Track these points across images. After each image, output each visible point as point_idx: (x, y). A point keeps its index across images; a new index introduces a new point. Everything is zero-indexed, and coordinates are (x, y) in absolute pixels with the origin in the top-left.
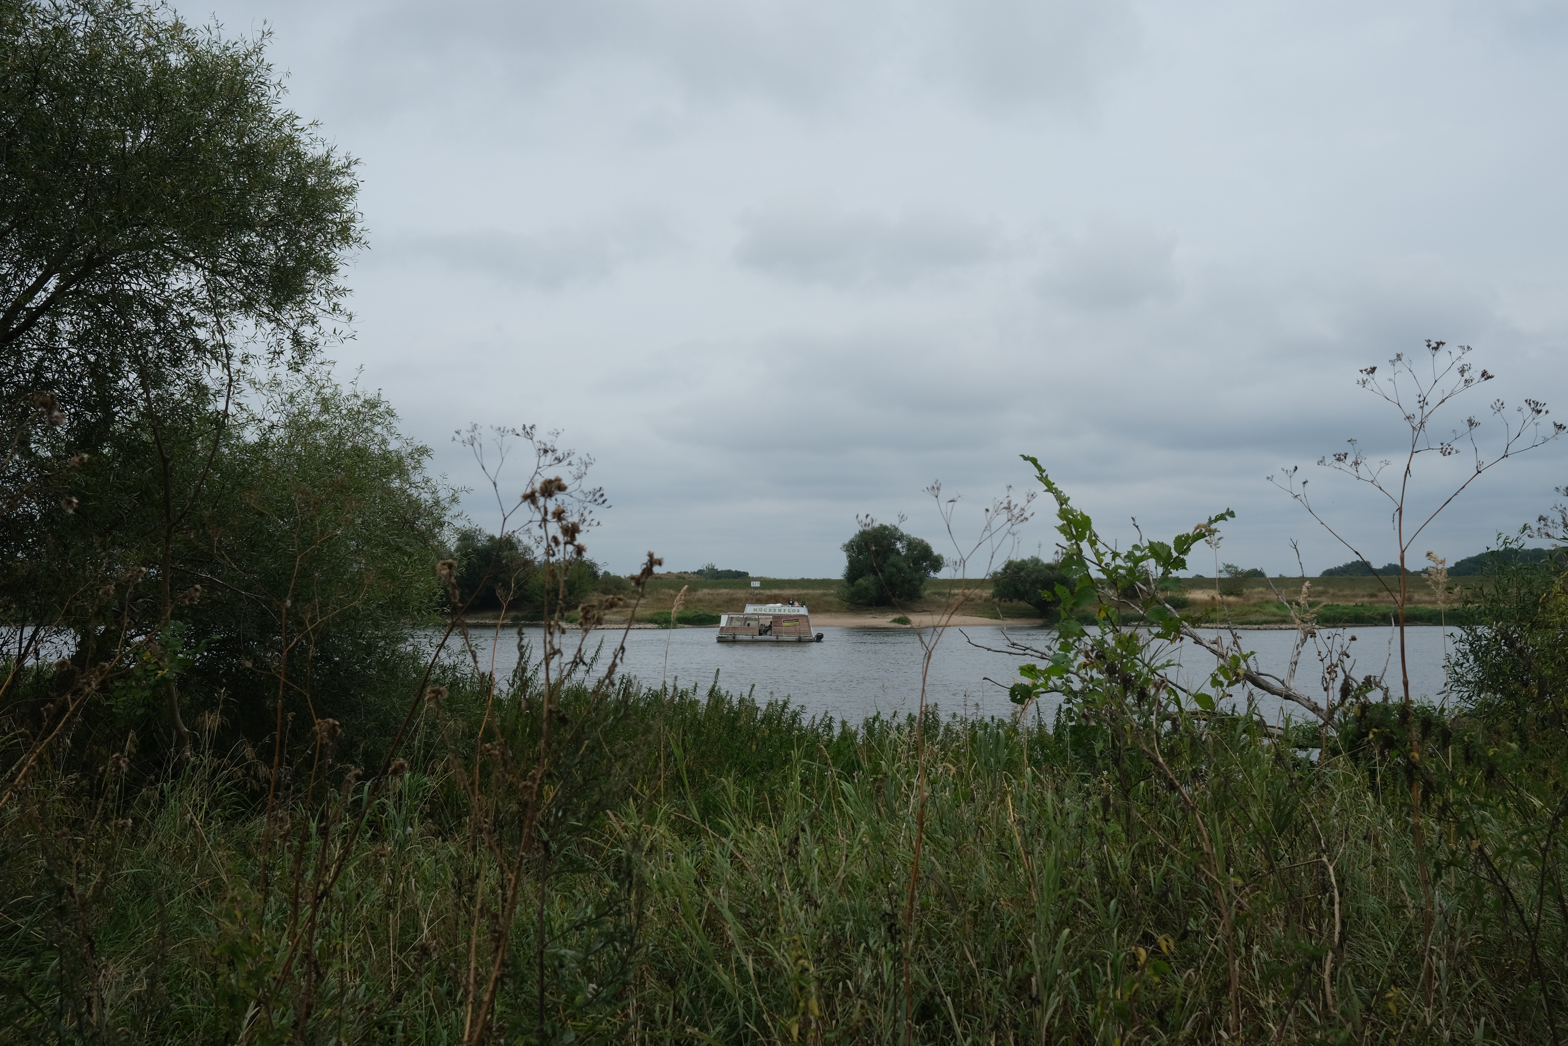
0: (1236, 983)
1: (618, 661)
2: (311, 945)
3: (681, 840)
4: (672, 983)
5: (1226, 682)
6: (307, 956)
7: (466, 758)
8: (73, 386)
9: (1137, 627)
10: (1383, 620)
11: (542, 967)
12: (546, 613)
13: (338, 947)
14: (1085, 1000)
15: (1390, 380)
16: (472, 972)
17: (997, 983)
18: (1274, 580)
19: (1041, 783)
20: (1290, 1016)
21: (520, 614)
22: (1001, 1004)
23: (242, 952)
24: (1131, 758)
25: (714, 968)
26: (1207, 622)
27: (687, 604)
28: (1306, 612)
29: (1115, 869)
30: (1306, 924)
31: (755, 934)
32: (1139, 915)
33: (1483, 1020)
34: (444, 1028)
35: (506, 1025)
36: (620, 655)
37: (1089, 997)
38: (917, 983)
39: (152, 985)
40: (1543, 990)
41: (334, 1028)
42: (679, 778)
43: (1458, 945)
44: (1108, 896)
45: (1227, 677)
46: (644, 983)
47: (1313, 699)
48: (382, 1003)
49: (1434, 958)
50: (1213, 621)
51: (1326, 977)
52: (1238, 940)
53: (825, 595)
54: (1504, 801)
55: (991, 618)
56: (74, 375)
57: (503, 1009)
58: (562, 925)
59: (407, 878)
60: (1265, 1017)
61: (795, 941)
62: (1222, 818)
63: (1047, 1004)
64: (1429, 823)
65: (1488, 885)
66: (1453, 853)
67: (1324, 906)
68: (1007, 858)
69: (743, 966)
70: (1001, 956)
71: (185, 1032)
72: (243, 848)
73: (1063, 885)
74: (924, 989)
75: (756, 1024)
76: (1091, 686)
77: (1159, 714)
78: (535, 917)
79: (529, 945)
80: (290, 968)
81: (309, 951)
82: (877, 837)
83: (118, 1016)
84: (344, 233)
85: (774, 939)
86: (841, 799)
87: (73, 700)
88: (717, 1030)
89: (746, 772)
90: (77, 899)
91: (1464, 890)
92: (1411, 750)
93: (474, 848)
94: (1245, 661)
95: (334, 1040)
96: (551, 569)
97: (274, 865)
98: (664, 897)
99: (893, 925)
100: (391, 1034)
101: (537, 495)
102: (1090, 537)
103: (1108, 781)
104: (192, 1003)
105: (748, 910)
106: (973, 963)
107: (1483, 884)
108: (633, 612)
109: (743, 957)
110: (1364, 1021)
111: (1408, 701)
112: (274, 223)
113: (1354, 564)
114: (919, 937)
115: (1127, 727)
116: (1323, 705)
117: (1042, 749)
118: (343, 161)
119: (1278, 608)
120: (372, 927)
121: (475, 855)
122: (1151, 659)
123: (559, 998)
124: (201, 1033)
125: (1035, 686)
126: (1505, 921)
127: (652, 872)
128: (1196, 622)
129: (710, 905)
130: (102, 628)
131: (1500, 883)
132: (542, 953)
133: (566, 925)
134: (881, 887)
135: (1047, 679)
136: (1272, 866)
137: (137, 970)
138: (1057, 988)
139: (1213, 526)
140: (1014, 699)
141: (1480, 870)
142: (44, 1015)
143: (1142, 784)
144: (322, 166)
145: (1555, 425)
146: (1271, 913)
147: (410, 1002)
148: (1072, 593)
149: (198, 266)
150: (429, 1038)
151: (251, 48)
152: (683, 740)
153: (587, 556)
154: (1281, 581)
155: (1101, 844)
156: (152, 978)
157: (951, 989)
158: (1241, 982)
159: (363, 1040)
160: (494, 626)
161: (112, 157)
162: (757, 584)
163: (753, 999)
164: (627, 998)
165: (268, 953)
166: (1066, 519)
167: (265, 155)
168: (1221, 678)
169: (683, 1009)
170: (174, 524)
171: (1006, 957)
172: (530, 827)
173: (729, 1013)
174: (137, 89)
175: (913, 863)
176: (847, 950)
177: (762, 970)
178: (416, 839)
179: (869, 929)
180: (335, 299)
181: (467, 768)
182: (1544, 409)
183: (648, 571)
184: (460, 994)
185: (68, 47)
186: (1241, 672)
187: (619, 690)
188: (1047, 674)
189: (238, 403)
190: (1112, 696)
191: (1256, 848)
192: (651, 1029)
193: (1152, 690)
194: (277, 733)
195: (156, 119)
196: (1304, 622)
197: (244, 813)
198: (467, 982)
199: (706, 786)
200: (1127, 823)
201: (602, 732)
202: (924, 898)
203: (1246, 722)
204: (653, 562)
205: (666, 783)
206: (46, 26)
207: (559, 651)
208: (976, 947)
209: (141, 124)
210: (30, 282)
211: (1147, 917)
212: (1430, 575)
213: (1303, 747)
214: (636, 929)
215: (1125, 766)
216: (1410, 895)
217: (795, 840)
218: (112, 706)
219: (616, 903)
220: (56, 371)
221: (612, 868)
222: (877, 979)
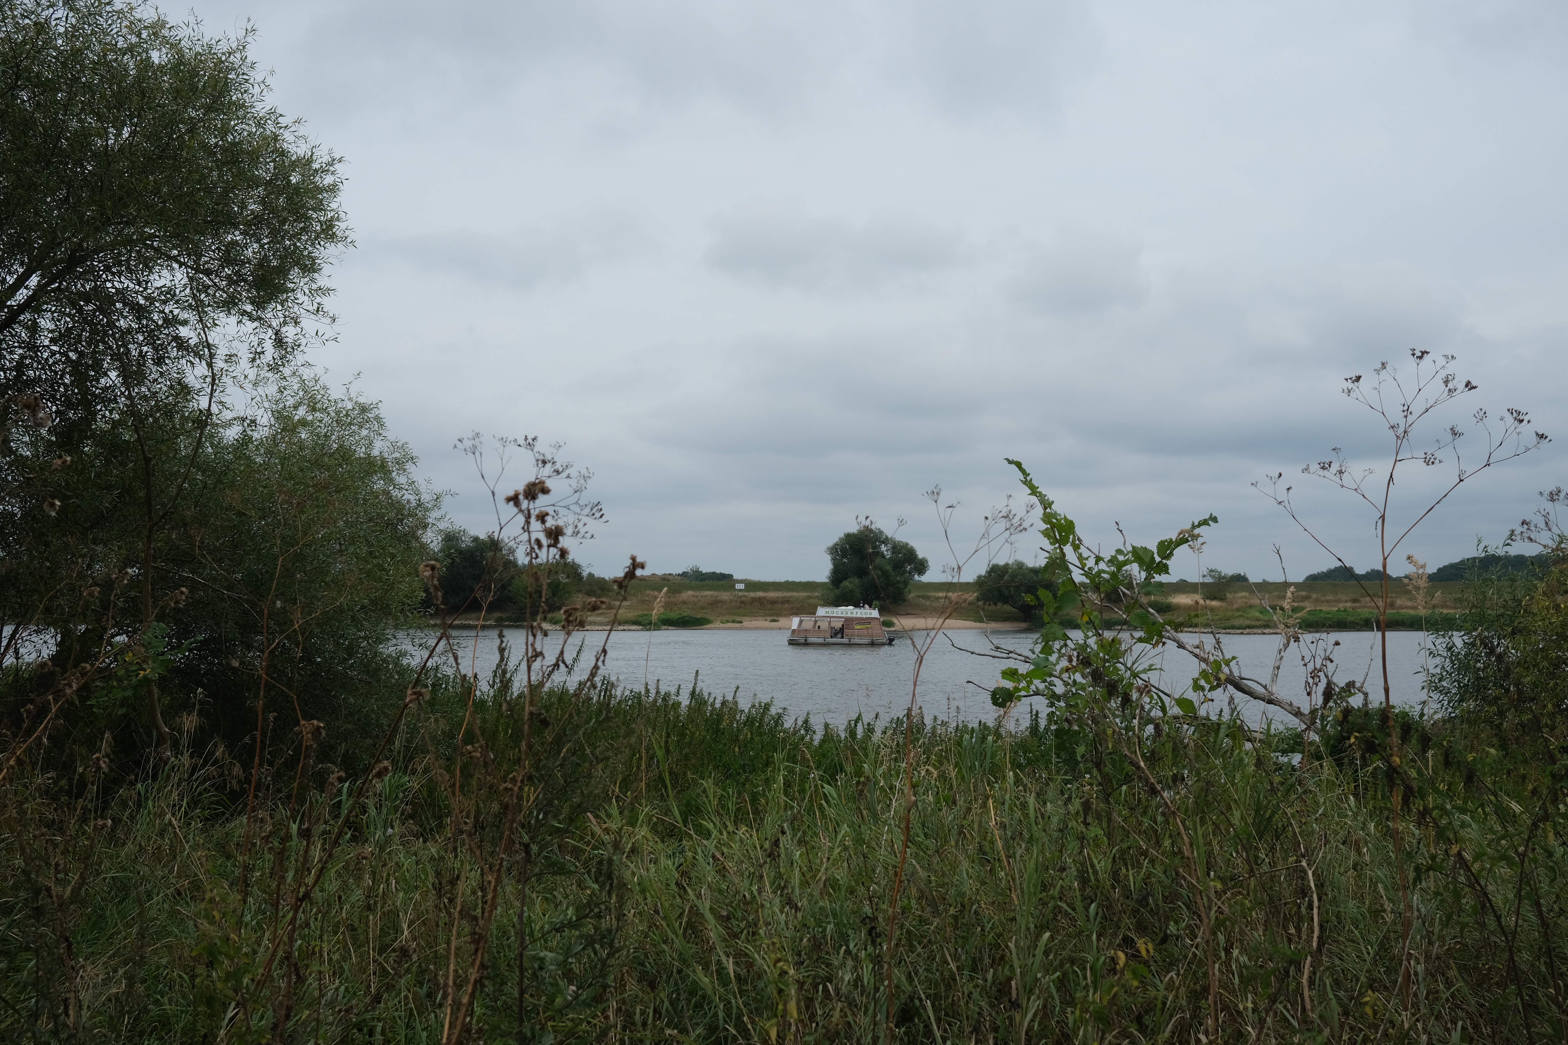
0: (1215, 988)
1: (600, 663)
2: (291, 946)
3: (663, 842)
4: (653, 986)
5: (1207, 687)
6: (288, 957)
7: (448, 759)
8: (53, 383)
9: (1120, 631)
10: (1365, 625)
11: (522, 969)
12: (528, 616)
13: (317, 949)
14: (1066, 1003)
15: (1375, 389)
16: (451, 974)
17: (977, 986)
18: (1256, 585)
19: (1025, 786)
20: (1269, 1020)
21: (504, 615)
22: (981, 1008)
23: (220, 953)
24: (1113, 762)
25: (694, 971)
26: (1191, 626)
27: (668, 606)
28: (1290, 617)
29: (1095, 872)
30: (1286, 928)
31: (736, 936)
32: (1119, 919)
33: (1460, 1023)
34: (423, 1030)
35: (486, 1027)
36: (602, 658)
37: (1069, 1001)
38: (897, 987)
39: (130, 985)
40: (1520, 994)
41: (313, 1030)
42: (661, 779)
43: (1435, 949)
44: (1088, 900)
45: (1207, 682)
46: (625, 985)
47: (1295, 704)
48: (361, 1005)
49: (1412, 962)
50: (1196, 626)
51: (1305, 981)
52: (1218, 944)
53: (809, 597)
54: (1482, 806)
55: (975, 621)
56: (56, 373)
57: (483, 1011)
58: (543, 927)
59: (388, 880)
60: (1244, 1020)
61: (774, 944)
62: (1203, 822)
63: (1027, 1007)
64: (1408, 828)
65: (1467, 889)
66: (1433, 857)
67: (1303, 909)
68: (989, 861)
69: (724, 968)
70: (981, 959)
71: (163, 1034)
72: (222, 848)
73: (1045, 887)
74: (904, 992)
75: (736, 1027)
76: (1074, 690)
77: (1141, 718)
78: (515, 919)
79: (509, 946)
80: (270, 970)
81: (290, 953)
82: (859, 840)
83: (95, 1017)
84: (328, 232)
85: (755, 941)
86: (823, 802)
87: (56, 701)
88: (697, 1032)
89: (728, 773)
90: (55, 899)
91: (1442, 895)
92: (1391, 755)
93: (455, 849)
94: (1228, 665)
95: (312, 1041)
96: (533, 571)
97: (254, 865)
98: (645, 899)
99: (873, 928)
100: (370, 1036)
101: (521, 497)
102: (1074, 540)
103: (1091, 784)
104: (170, 1004)
105: (729, 912)
106: (953, 966)
107: (1462, 889)
108: (616, 615)
109: (724, 958)
110: (1342, 1026)
111: (1389, 707)
112: (257, 220)
113: (1337, 569)
114: (900, 940)
115: (1109, 732)
116: (1306, 710)
117: (1025, 753)
118: (326, 159)
119: (1261, 612)
120: (353, 929)
121: (456, 857)
122: (1133, 663)
123: (539, 1000)
124: (179, 1035)
125: (1017, 689)
126: (1483, 925)
127: (634, 874)
128: (1178, 627)
129: (691, 907)
130: (83, 628)
131: (1479, 888)
132: (521, 955)
133: (547, 926)
134: (863, 889)
135: (1030, 683)
136: (1252, 870)
137: (115, 971)
138: (1037, 991)
139: (1196, 531)
140: (995, 702)
141: (1459, 874)
142: (21, 1016)
143: (1124, 788)
144: (305, 163)
145: (1537, 434)
146: (1251, 917)
147: (390, 1004)
148: (1055, 596)
149: (181, 264)
150: (409, 1040)
151: (234, 46)
152: (666, 742)
153: (570, 558)
154: (1265, 587)
155: (1082, 847)
156: (131, 980)
157: (932, 992)
158: (1220, 986)
159: (342, 1041)
160: (474, 627)
161: (95, 155)
162: (741, 586)
163: (733, 1001)
164: (608, 1000)
165: (246, 954)
166: (1050, 523)
167: (248, 153)
168: (1202, 683)
169: (664, 1011)
170: (156, 524)
171: (987, 961)
172: (511, 830)
173: (709, 1015)
174: (119, 86)
175: (895, 867)
176: (827, 953)
177: (743, 972)
178: (397, 839)
179: (850, 932)
180: (318, 300)
181: (448, 769)
182: (1526, 418)
183: (630, 574)
184: (439, 996)
185: (49, 42)
186: (1222, 677)
187: (600, 691)
188: (1029, 677)
189: (221, 402)
190: (1096, 701)
191: (1237, 852)
192: (631, 1031)
193: (1135, 696)
194: (258, 734)
195: (139, 116)
196: (1287, 626)
197: (223, 813)
198: (446, 985)
199: (688, 788)
200: (1109, 827)
201: (584, 734)
202: (906, 901)
203: (1229, 727)
204: (635, 565)
205: (648, 785)
206: (27, 21)
207: (541, 654)
208: (956, 950)
209: (124, 121)
210: (11, 280)
211: (1128, 921)
212: (1411, 580)
213: (1284, 752)
214: (617, 931)
215: (1107, 770)
216: (1389, 899)
217: (776, 843)
218: (92, 706)
219: (597, 905)
220: (37, 368)
221: (593, 870)
222: (857, 982)
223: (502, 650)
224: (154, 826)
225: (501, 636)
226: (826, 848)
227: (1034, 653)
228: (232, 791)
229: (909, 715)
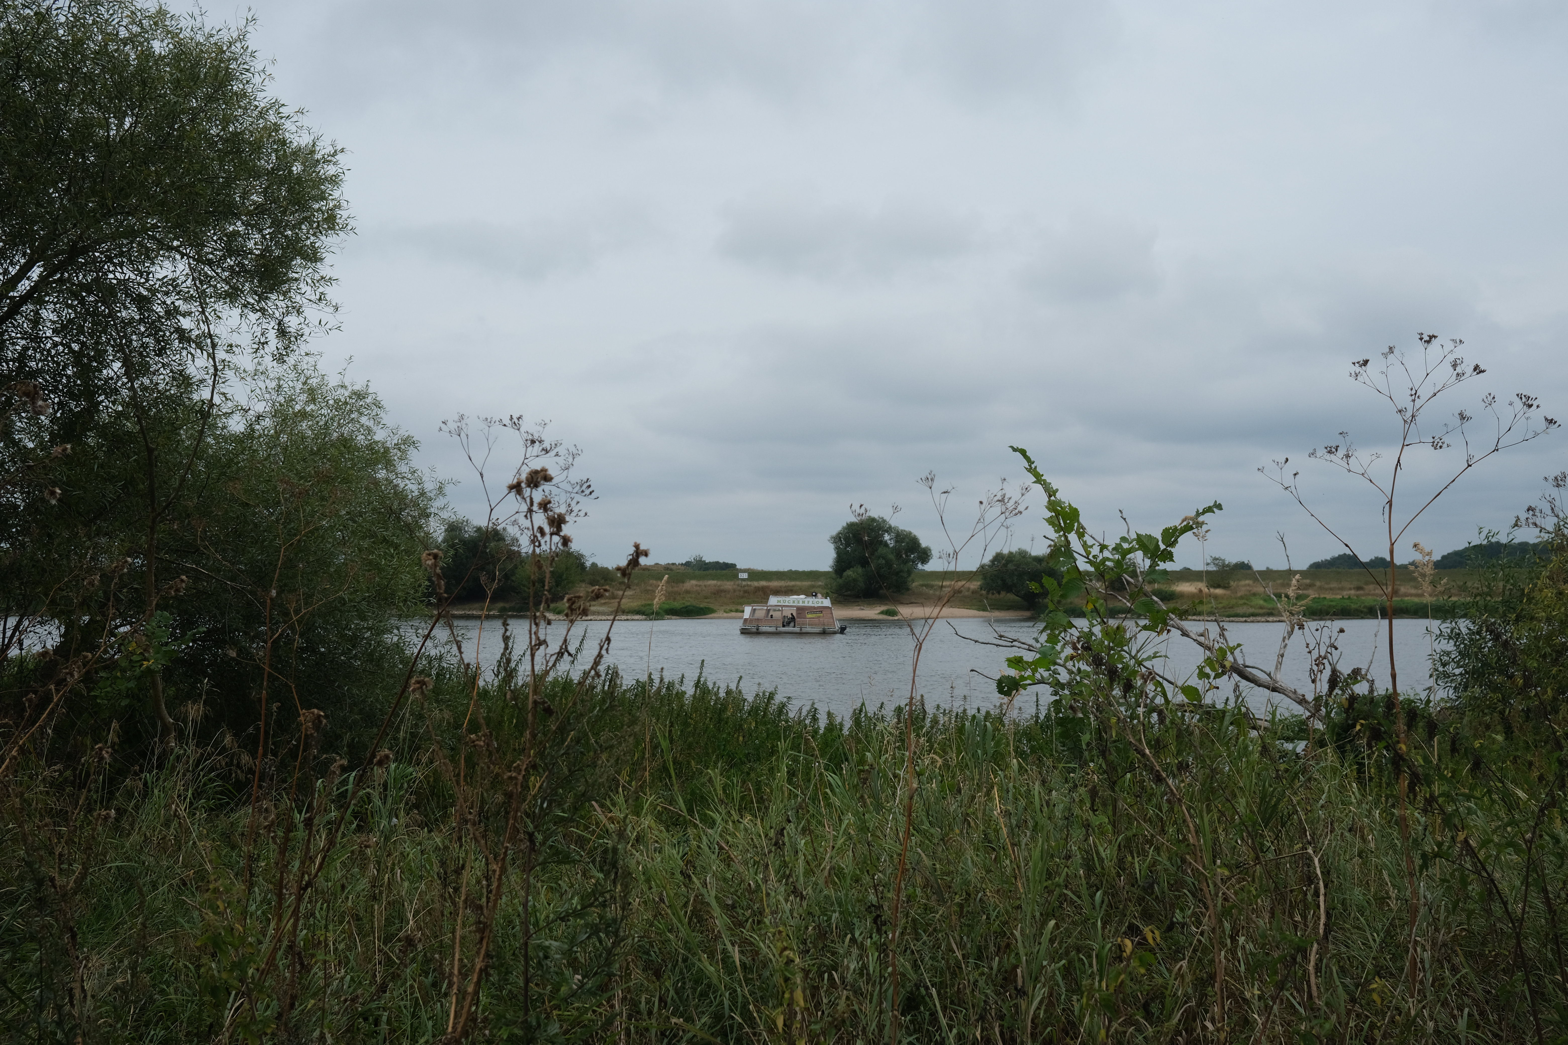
0: (1221, 976)
1: (604, 652)
2: (295, 936)
3: (668, 831)
4: (658, 974)
5: (1213, 674)
6: (291, 947)
7: (452, 749)
8: (57, 374)
9: (1124, 619)
10: (1369, 613)
11: (527, 958)
12: (532, 605)
13: (322, 939)
14: (1071, 991)
15: (1383, 373)
16: (456, 963)
17: (983, 974)
18: (1261, 573)
19: (1028, 774)
20: (1276, 1007)
21: (507, 605)
22: (986, 996)
23: (224, 943)
24: (1118, 750)
25: (700, 960)
26: (1194, 615)
27: (671, 595)
28: (1294, 604)
29: (1101, 860)
30: (1291, 916)
31: (741, 925)
32: (1125, 907)
33: (1466, 1010)
34: (429, 1019)
35: (491, 1016)
36: (606, 646)
37: (1075, 988)
38: (903, 975)
39: (136, 976)
40: (1527, 981)
41: (318, 1020)
42: (665, 769)
43: (1441, 936)
44: (1094, 888)
45: (1213, 669)
46: (630, 974)
47: (1300, 692)
48: (367, 995)
49: (1419, 949)
50: (1200, 614)
51: (1311, 968)
52: (1224, 931)
53: (813, 587)
54: (1489, 792)
55: (979, 610)
56: (58, 364)
57: (489, 1000)
58: (548, 917)
59: (393, 869)
60: (1250, 1008)
61: (780, 932)
62: (1209, 811)
63: (1033, 996)
64: (1415, 815)
65: (1472, 877)
66: (1440, 845)
67: (1309, 897)
68: (994, 849)
69: (729, 957)
70: (987, 947)
71: (169, 1023)
72: (227, 838)
73: (1050, 876)
74: (910, 980)
75: (741, 1015)
76: (1078, 678)
77: (1145, 706)
78: (520, 909)
79: (514, 936)
80: (275, 959)
81: (294, 942)
82: (863, 828)
83: (100, 1007)
84: (331, 221)
85: (760, 929)
86: (828, 790)
87: (58, 691)
88: (703, 1021)
89: (732, 763)
90: (59, 889)
91: (1448, 881)
92: (1398, 742)
93: (460, 838)
94: (1232, 653)
95: (318, 1032)
96: (537, 560)
97: (259, 856)
98: (650, 888)
99: (879, 916)
100: (376, 1025)
101: (523, 485)
102: (1078, 529)
103: (1094, 773)
104: (176, 994)
105: (735, 902)
106: (959, 954)
107: (1468, 876)
108: (619, 604)
109: (729, 947)
110: (1349, 1013)
111: (1395, 694)
112: (260, 210)
113: (1343, 557)
114: (905, 928)
115: (1114, 720)
116: (1310, 697)
117: (1029, 741)
118: (330, 149)
119: (1265, 600)
120: (358, 918)
121: (461, 846)
122: (1138, 652)
123: (544, 989)
124: (185, 1024)
125: (1023, 678)
126: (1489, 912)
127: (638, 863)
128: (1183, 615)
129: (696, 896)
131: (1485, 875)
132: (526, 944)
133: (552, 916)
134: (867, 878)
135: (1034, 671)
136: (1257, 858)
137: (121, 961)
138: (1043, 979)
139: (1201, 519)
140: (1001, 691)
141: (1465, 861)
142: (27, 1006)
143: (1128, 775)
144: (308, 155)
145: (1546, 419)
146: (1257, 904)
147: (395, 994)
148: (1060, 585)
149: (183, 255)
151: (235, 35)
152: (670, 731)
153: (574, 547)
154: (1268, 575)
155: (1088, 835)
156: (136, 969)
157: (937, 980)
158: (1226, 974)
159: (347, 1031)
160: (478, 617)
161: (96, 146)
162: (745, 576)
163: (739, 990)
164: (613, 988)
165: (251, 944)
166: (1054, 510)
167: (250, 143)
168: (1207, 670)
169: (669, 1000)
170: (159, 514)
171: (992, 948)
172: (515, 818)
173: (715, 1004)
174: (121, 76)
175: (900, 855)
176: (832, 941)
177: (748, 961)
178: (402, 830)
179: (855, 920)
180: (321, 289)
181: (453, 759)
182: (1535, 404)
183: (634, 562)
184: (445, 986)
185: (49, 32)
186: (1228, 664)
187: (605, 681)
188: (1034, 666)
189: (224, 394)
190: (1099, 688)
191: (1243, 839)
192: (636, 1020)
193: (1139, 682)
194: (261, 724)
195: (140, 106)
196: (1292, 614)
197: (228, 804)
198: (451, 974)
199: (692, 777)
200: (1114, 814)
201: (588, 723)
202: (911, 889)
203: (1233, 715)
204: (639, 552)
205: (651, 774)
206: (27, 11)
207: (545, 642)
208: (962, 938)
209: (125, 111)
210: (13, 271)
211: (1134, 909)
212: (1416, 567)
213: (1289, 739)
214: (622, 920)
215: (1112, 758)
216: (1394, 886)
217: (781, 832)
218: (96, 697)
219: (602, 894)
220: (40, 360)
221: (598, 859)
222: (863, 970)
223: (506, 639)
224: (159, 815)
225: (505, 624)
226: (830, 837)
227: (1037, 641)
228: (238, 780)
229: (910, 704)
